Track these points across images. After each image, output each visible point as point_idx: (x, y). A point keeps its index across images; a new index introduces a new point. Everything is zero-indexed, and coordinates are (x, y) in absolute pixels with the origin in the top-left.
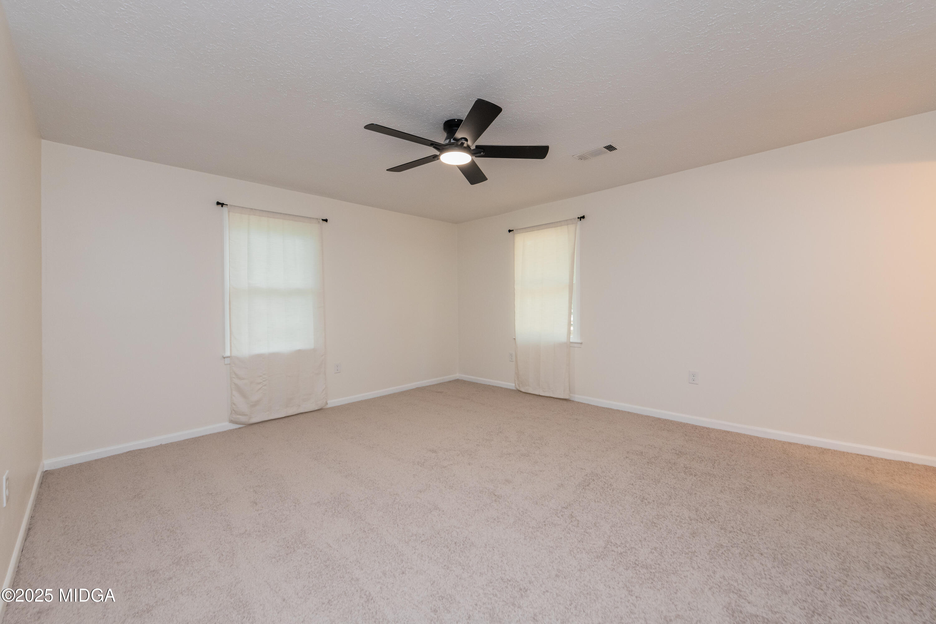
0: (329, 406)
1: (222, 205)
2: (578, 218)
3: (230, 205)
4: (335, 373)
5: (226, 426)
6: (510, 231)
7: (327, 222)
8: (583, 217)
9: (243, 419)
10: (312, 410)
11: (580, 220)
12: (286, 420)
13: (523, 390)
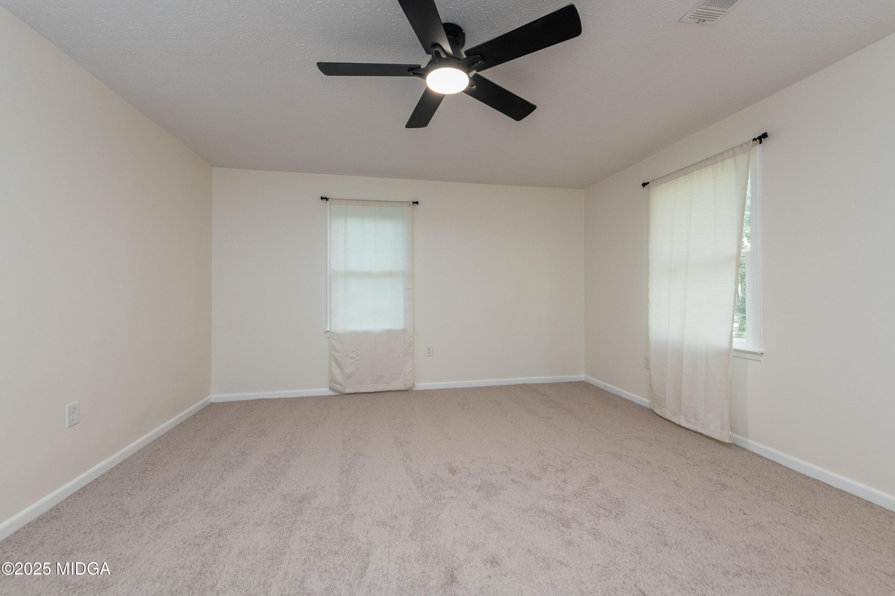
0: (416, 389)
1: (327, 199)
2: (754, 140)
3: (331, 198)
4: (426, 356)
5: (325, 391)
6: (644, 185)
7: (418, 204)
8: (765, 135)
9: (339, 388)
10: (399, 390)
11: (761, 142)
12: (374, 395)
13: (658, 412)
